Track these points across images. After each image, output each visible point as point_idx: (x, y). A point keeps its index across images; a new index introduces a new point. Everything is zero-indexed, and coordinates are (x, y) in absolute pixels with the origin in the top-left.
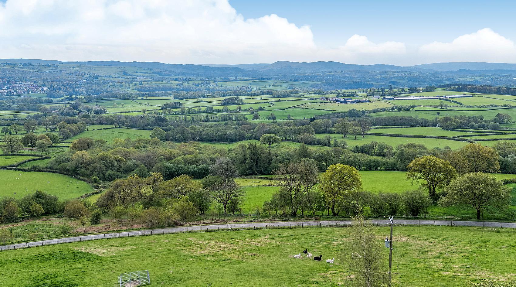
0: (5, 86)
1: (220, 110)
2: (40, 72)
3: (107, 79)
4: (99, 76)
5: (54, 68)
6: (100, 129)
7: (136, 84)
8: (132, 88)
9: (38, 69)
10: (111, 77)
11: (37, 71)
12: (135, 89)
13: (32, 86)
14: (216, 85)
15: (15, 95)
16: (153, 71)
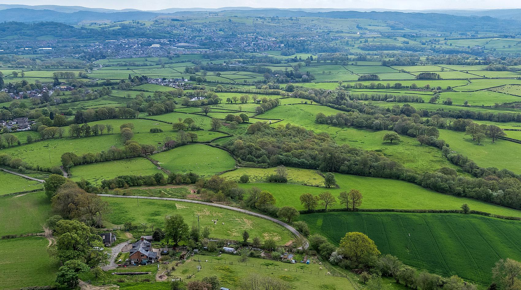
0: (253, 43)
1: (408, 86)
2: (283, 27)
3: (338, 35)
4: (330, 32)
5: (295, 22)
6: (290, 104)
7: (361, 42)
8: (356, 46)
9: (282, 24)
10: (342, 32)
11: (281, 25)
12: (358, 48)
13: (272, 43)
14: (446, 44)
15: (258, 52)
16: (387, 24)
